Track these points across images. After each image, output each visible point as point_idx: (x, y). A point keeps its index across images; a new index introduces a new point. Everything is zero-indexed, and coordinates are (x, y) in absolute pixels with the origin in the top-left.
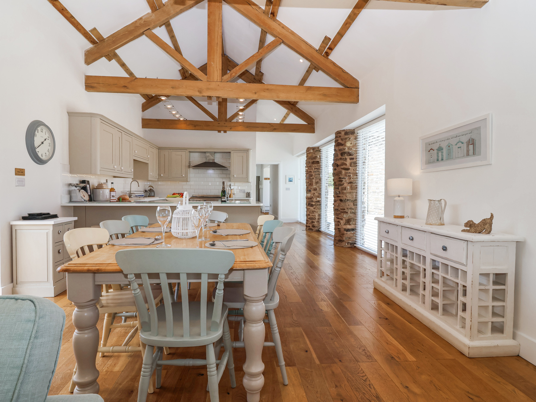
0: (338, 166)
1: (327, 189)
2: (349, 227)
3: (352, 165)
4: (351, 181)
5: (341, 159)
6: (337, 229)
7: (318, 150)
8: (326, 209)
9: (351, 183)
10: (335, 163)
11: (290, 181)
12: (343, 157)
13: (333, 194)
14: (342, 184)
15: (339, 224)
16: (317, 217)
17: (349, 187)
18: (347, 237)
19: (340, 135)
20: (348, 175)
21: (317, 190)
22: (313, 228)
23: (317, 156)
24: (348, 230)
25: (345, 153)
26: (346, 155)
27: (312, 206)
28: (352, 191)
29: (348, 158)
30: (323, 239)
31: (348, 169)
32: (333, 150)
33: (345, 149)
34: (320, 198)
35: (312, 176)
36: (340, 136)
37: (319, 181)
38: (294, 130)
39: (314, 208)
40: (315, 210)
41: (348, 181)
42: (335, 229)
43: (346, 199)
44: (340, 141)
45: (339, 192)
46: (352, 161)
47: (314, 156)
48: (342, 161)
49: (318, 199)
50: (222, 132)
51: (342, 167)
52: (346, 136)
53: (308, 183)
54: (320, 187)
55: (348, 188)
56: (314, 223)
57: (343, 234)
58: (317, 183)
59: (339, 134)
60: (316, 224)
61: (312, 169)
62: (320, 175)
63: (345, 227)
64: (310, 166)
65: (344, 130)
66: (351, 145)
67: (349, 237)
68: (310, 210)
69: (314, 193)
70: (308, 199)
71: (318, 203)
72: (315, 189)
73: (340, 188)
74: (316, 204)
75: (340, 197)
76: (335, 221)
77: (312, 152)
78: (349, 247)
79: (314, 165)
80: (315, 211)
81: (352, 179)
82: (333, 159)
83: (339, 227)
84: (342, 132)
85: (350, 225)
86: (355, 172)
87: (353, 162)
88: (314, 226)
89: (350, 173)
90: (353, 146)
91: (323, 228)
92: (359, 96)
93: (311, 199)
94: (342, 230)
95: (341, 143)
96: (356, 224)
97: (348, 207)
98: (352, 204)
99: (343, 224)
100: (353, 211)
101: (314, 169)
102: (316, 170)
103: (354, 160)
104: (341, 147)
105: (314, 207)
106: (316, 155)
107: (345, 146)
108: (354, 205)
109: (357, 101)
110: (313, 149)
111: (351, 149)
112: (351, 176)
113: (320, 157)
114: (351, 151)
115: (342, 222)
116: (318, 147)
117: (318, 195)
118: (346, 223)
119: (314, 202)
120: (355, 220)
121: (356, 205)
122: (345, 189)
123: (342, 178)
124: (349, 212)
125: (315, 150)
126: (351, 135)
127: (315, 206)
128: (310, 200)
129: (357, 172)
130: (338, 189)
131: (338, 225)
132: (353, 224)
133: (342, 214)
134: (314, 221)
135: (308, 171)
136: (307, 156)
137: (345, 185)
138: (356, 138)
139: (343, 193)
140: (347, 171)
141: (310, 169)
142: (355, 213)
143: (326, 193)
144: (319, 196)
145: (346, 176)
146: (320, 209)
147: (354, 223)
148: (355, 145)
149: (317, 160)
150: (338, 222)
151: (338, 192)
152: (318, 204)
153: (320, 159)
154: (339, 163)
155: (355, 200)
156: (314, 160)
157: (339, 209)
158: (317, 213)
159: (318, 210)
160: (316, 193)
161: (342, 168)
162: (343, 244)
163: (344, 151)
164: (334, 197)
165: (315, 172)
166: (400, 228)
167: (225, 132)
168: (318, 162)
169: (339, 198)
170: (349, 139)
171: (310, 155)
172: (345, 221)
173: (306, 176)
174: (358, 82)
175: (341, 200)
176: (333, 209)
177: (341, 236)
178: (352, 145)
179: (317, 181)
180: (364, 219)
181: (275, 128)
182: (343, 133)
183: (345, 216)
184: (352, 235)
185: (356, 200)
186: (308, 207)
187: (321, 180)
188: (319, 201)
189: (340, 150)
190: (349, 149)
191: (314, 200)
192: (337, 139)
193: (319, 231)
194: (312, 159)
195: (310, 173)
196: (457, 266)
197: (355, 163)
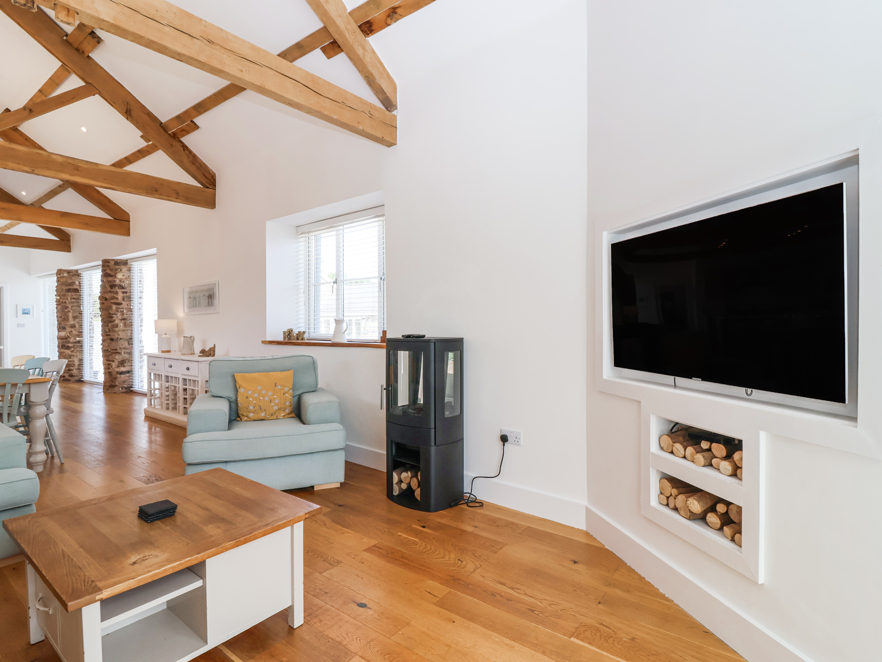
0: (106, 299)
1: (91, 326)
2: (122, 369)
3: (125, 300)
4: (124, 317)
5: (110, 292)
6: (107, 374)
7: (75, 273)
8: (90, 352)
9: (124, 319)
10: (103, 297)
11: (26, 312)
12: (113, 290)
13: (101, 333)
14: (112, 320)
15: (110, 366)
16: (77, 363)
17: (122, 324)
18: (121, 381)
19: (109, 264)
20: (121, 311)
21: (75, 327)
22: (70, 378)
23: (75, 282)
24: (122, 373)
25: (115, 286)
26: (117, 288)
27: (68, 348)
28: (126, 329)
29: (120, 291)
30: (86, 389)
31: (121, 304)
32: (100, 281)
33: (115, 281)
34: (82, 337)
35: (67, 308)
36: (108, 266)
37: (78, 315)
38: (36, 246)
39: (72, 352)
40: (73, 354)
41: (120, 318)
42: (105, 373)
43: (118, 338)
44: (108, 271)
45: (109, 330)
46: (125, 295)
47: (70, 281)
48: (113, 295)
49: (77, 339)
51: (112, 301)
52: (117, 267)
53: (61, 317)
54: (80, 323)
55: (120, 325)
56: (71, 372)
57: (116, 378)
58: (75, 318)
59: (107, 264)
60: (75, 372)
61: (68, 299)
62: (80, 307)
63: (117, 370)
64: (64, 295)
65: (114, 260)
66: (124, 277)
67: (122, 380)
68: (64, 354)
69: (72, 331)
70: (62, 339)
71: (78, 344)
72: (73, 326)
73: (109, 325)
74: (74, 346)
75: (109, 335)
76: (104, 364)
77: (67, 276)
78: (124, 392)
79: (70, 294)
80: (73, 355)
81: (125, 315)
82: (100, 291)
83: (109, 371)
84: (111, 261)
85: (124, 367)
86: (129, 307)
87: (127, 296)
88: (71, 376)
89: (122, 308)
90: (126, 278)
91: (87, 376)
92: (129, 229)
93: (66, 338)
94: (114, 373)
95: (110, 274)
96: (132, 365)
97: (120, 347)
98: (127, 343)
99: (116, 366)
100: (128, 351)
101: (71, 299)
102: (73, 300)
103: (128, 294)
104: (110, 279)
105: (71, 350)
106: (73, 281)
107: (116, 277)
108: (129, 344)
109: (129, 235)
110: (69, 272)
111: (124, 281)
112: (125, 312)
113: (80, 283)
114: (123, 284)
115: (114, 365)
116: (76, 270)
117: (79, 333)
118: (118, 365)
119: (72, 343)
120: (130, 361)
121: (132, 344)
122: (117, 326)
123: (113, 314)
124: (123, 353)
125: (71, 274)
126: (123, 266)
127: (73, 349)
128: (65, 341)
129: (132, 307)
130: (108, 326)
131: (109, 368)
132: (128, 366)
133: (114, 355)
134: (72, 368)
135: (61, 301)
136: (58, 281)
137: (117, 321)
138: (129, 270)
139: (114, 331)
140: (119, 306)
141: (63, 299)
142: (130, 354)
143: (90, 330)
144: (80, 334)
145: (118, 311)
146: (81, 351)
147: (129, 364)
148: (129, 278)
149: (75, 287)
150: (109, 364)
151: (107, 330)
152: (78, 346)
153: (80, 286)
154: (108, 296)
155: (130, 339)
156: (70, 287)
157: (109, 350)
158: (77, 357)
159: (78, 354)
160: (74, 332)
161: (112, 303)
162: (116, 389)
163: (115, 283)
164: (102, 336)
165: (73, 303)
166: (163, 359)
168: (77, 291)
169: (110, 337)
170: (121, 270)
171: (62, 280)
172: (117, 363)
173: (57, 308)
174: (129, 215)
175: (112, 340)
176: (101, 350)
177: (113, 380)
178: (125, 277)
179: (75, 315)
180: (142, 359)
181: (2, 240)
182: (112, 263)
183: (117, 357)
184: (127, 378)
185: (132, 339)
186: (62, 350)
187: (82, 314)
188: (79, 342)
189: (109, 282)
190: (120, 281)
191: (72, 340)
192: (104, 268)
193: (80, 381)
194: (66, 286)
195: (63, 304)
196: (194, 379)
197: (129, 298)
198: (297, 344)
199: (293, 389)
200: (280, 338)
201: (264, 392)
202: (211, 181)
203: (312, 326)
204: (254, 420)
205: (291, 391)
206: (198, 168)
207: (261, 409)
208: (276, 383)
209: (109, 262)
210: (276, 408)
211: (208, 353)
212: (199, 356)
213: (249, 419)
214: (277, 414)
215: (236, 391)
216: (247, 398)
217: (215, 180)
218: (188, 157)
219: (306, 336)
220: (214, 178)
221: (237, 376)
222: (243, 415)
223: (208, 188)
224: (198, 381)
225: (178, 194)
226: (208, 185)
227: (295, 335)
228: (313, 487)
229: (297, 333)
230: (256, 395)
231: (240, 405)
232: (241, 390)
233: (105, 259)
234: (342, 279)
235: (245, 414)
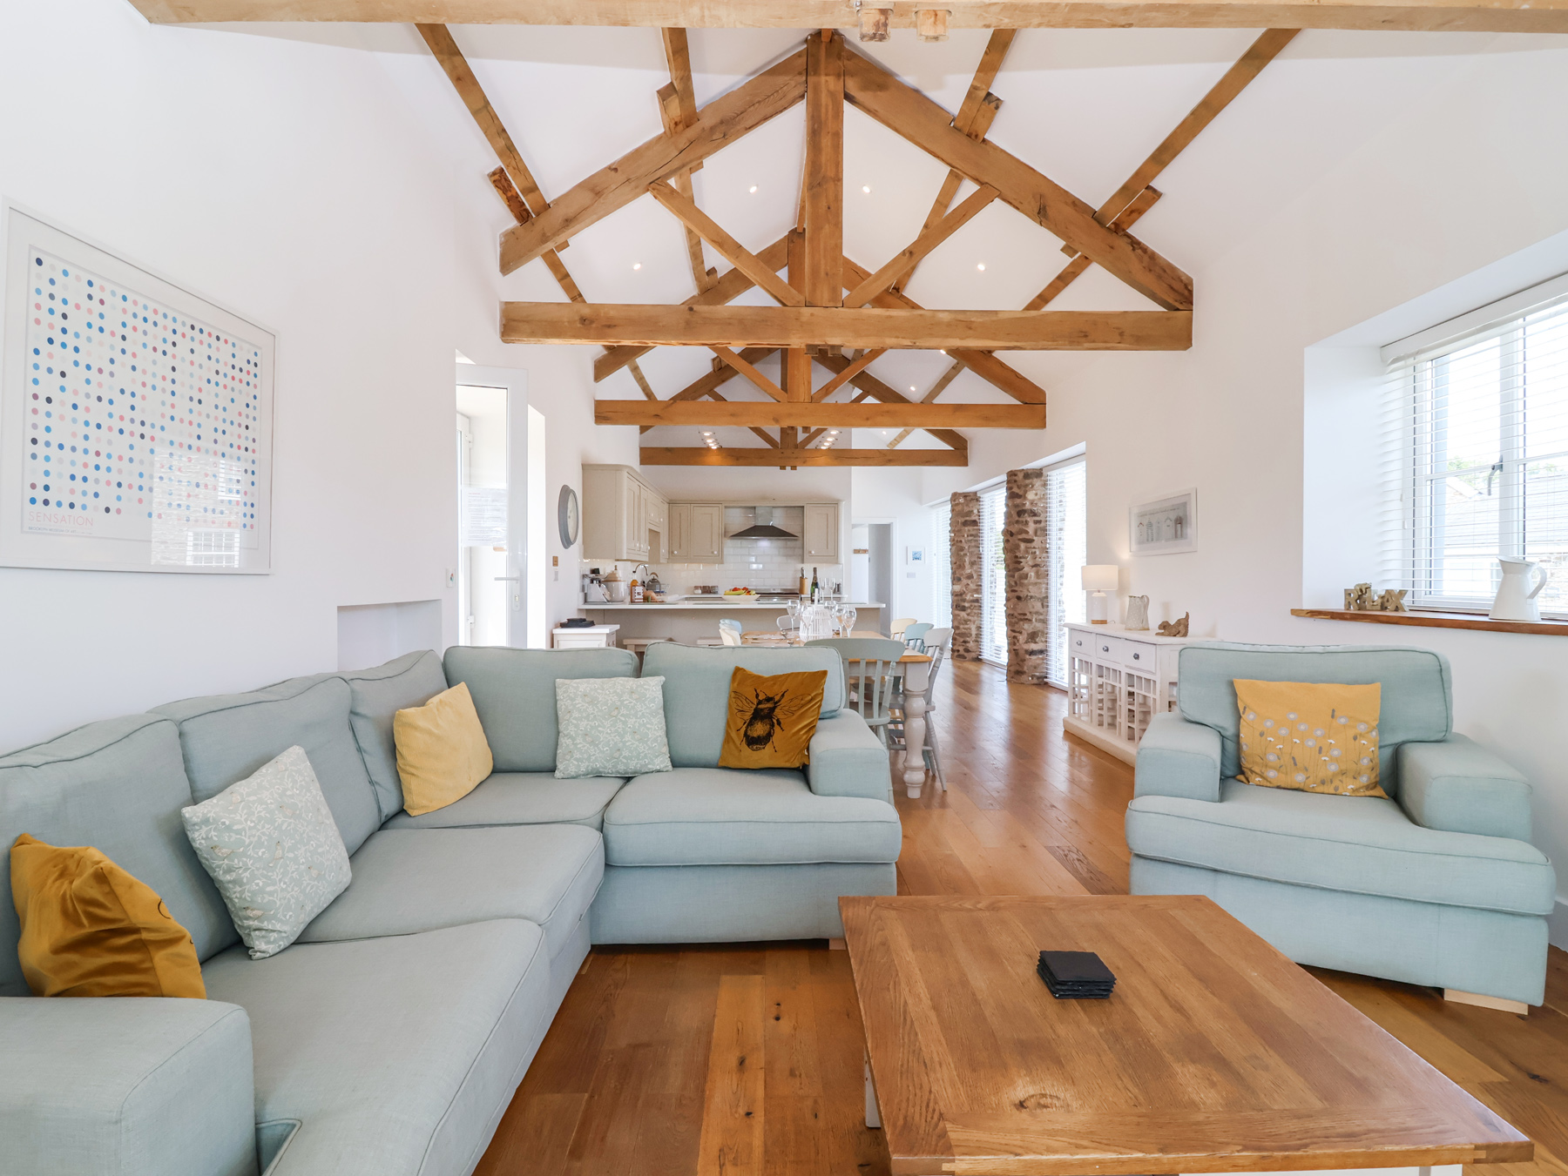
0: (1012, 534)
1: (992, 576)
2: (1033, 647)
3: (1039, 533)
4: (1036, 563)
5: (1017, 522)
6: (1012, 652)
7: (974, 497)
8: (991, 615)
9: (1036, 565)
10: (1008, 530)
11: (916, 558)
12: (1021, 519)
13: (1004, 587)
14: (1019, 567)
15: (1016, 641)
16: (974, 632)
17: (1033, 574)
18: (1032, 666)
19: (1016, 478)
20: (1032, 552)
21: (973, 578)
22: (966, 654)
23: (973, 511)
24: (1032, 653)
25: (1025, 511)
26: (1026, 515)
27: (964, 609)
28: (1039, 581)
29: (1031, 520)
30: (985, 673)
31: (1031, 541)
32: (1004, 506)
33: (1024, 505)
34: (981, 593)
35: (962, 549)
36: (1015, 481)
37: (976, 559)
38: (927, 462)
39: (968, 615)
40: (970, 618)
41: (1031, 563)
42: (1009, 651)
43: (1027, 596)
44: (1015, 490)
45: (1016, 583)
46: (1038, 525)
47: (966, 509)
48: (1021, 526)
49: (975, 596)
50: (788, 468)
51: (1020, 537)
52: (1027, 481)
53: (955, 563)
54: (979, 572)
55: (1031, 575)
56: (968, 644)
57: (1024, 660)
58: (972, 564)
59: (1014, 478)
60: (971, 645)
61: (964, 536)
62: (979, 548)
63: (1026, 647)
64: (959, 531)
65: (1023, 470)
66: (1036, 498)
67: (1034, 664)
68: (959, 617)
69: (968, 585)
70: (957, 595)
71: (976, 604)
72: (970, 577)
73: (1016, 575)
74: (971, 606)
75: (1015, 591)
76: (1008, 636)
77: (963, 501)
78: (1034, 684)
79: (966, 528)
80: (970, 621)
81: (1038, 559)
82: (1004, 522)
83: (1015, 648)
84: (1019, 473)
85: (1036, 643)
86: (1043, 546)
87: (1040, 528)
88: (967, 650)
89: (1034, 548)
90: (1040, 499)
91: (987, 654)
92: (1045, 418)
93: (961, 595)
94: (1021, 652)
95: (1017, 494)
96: (1046, 641)
97: (1032, 610)
98: (1039, 604)
99: (1024, 642)
100: (1041, 617)
101: (968, 536)
102: (970, 538)
103: (1042, 524)
104: (1018, 501)
105: (966, 612)
106: (971, 509)
107: (1025, 498)
108: (1043, 606)
109: (1044, 426)
110: (965, 496)
111: (1036, 504)
112: (1037, 553)
113: (979, 512)
114: (1036, 509)
115: (1022, 638)
116: (974, 493)
117: (975, 588)
118: (1028, 639)
119: (968, 602)
120: (1045, 633)
121: (1047, 606)
122: (1026, 576)
123: (1021, 558)
124: (1034, 620)
125: (968, 498)
126: (1035, 480)
127: (969, 611)
128: (960, 598)
129: (1048, 546)
130: (1013, 576)
131: (1015, 644)
132: (1042, 641)
133: (1021, 623)
134: (968, 639)
135: (956, 539)
136: (953, 510)
137: (1026, 569)
138: (1045, 485)
139: (1022, 585)
140: (1029, 545)
141: (959, 537)
142: (1045, 622)
143: (991, 583)
144: (979, 589)
145: (1027, 552)
146: (980, 615)
147: (1044, 640)
148: (1044, 498)
149: (973, 518)
150: (1015, 637)
151: (1013, 584)
152: (976, 606)
153: (979, 516)
154: (1015, 529)
155: (1044, 598)
156: (967, 518)
157: (1016, 614)
158: (974, 623)
159: (976, 618)
160: (971, 585)
161: (1019, 540)
162: (1024, 678)
163: (1024, 508)
164: (1006, 592)
165: (970, 541)
166: (1094, 635)
167: (794, 468)
168: (975, 523)
169: (1016, 594)
170: (1033, 486)
171: (958, 508)
172: (1026, 636)
173: (951, 549)
174: (1043, 393)
175: (1019, 598)
176: (1004, 614)
177: (1021, 663)
178: (1038, 497)
179: (973, 560)
180: (1062, 633)
181: (891, 458)
182: (1021, 476)
183: (1026, 627)
184: (1038, 662)
185: (1047, 597)
186: (957, 612)
187: (981, 558)
188: (977, 600)
189: (1016, 506)
190: (1032, 503)
191: (968, 597)
192: (1010, 485)
193: (978, 660)
194: (963, 517)
195: (958, 545)
196: (1148, 677)
197: (1043, 531)
198: (1385, 619)
199: (1382, 727)
200: (1338, 605)
201: (1302, 727)
202: (1182, 295)
203: (1422, 577)
204: (1278, 787)
205: (1374, 733)
206: (1159, 277)
207: (1295, 764)
208: (1333, 711)
209: (1016, 475)
210: (1333, 768)
211: (1172, 629)
212: (1157, 634)
213: (1265, 783)
214: (1336, 782)
215: (1239, 717)
216: (1262, 734)
217: (1191, 292)
218: (1141, 261)
219: (1406, 601)
220: (1189, 287)
221: (1240, 685)
222: (1252, 772)
223: (1178, 310)
224: (1155, 682)
225: (1121, 334)
226: (1177, 305)
227: (1376, 598)
228: (1440, 991)
229: (1383, 593)
230: (1283, 732)
231: (1244, 747)
232: (1248, 717)
233: (1011, 471)
234: (1521, 456)
235: (1256, 769)
